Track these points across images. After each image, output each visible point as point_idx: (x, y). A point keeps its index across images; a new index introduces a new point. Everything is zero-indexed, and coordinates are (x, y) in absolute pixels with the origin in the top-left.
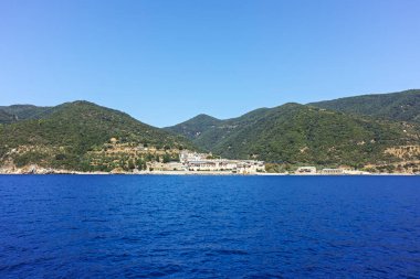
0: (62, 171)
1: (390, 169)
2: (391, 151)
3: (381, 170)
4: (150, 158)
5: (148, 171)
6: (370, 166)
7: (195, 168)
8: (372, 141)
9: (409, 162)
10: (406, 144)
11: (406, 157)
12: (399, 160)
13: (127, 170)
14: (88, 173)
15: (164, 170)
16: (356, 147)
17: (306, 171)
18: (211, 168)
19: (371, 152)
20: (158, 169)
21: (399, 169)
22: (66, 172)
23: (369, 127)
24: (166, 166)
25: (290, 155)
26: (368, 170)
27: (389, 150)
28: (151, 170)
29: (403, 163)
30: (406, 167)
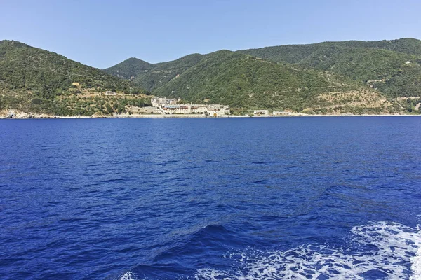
0: (43, 115)
1: (324, 111)
2: (323, 96)
3: (317, 111)
4: (126, 102)
5: (127, 115)
6: (308, 109)
7: (170, 112)
8: (306, 88)
9: (337, 106)
10: (333, 91)
11: (335, 101)
12: (330, 104)
13: (107, 114)
14: (68, 117)
15: (142, 113)
16: (294, 93)
17: (261, 113)
18: (183, 111)
19: (307, 97)
20: (136, 113)
21: (330, 111)
22: (47, 116)
23: (300, 75)
24: (143, 109)
25: (241, 99)
26: (306, 112)
27: (321, 96)
28: (130, 113)
29: (333, 107)
30: (335, 109)
